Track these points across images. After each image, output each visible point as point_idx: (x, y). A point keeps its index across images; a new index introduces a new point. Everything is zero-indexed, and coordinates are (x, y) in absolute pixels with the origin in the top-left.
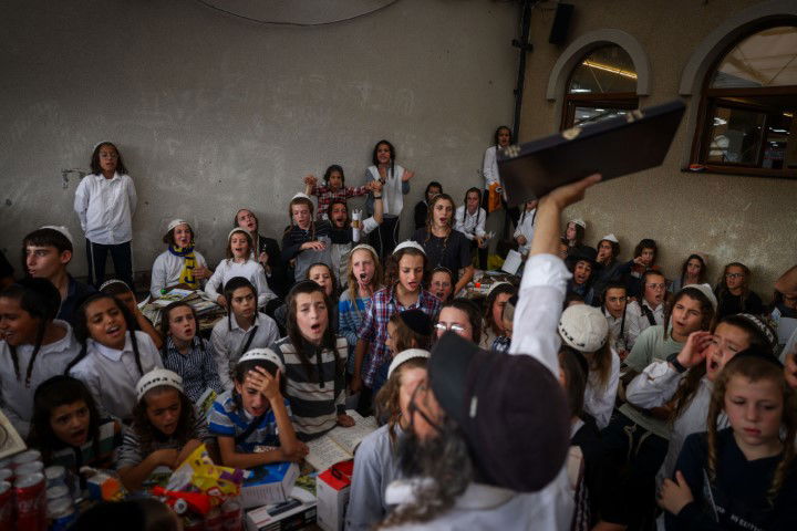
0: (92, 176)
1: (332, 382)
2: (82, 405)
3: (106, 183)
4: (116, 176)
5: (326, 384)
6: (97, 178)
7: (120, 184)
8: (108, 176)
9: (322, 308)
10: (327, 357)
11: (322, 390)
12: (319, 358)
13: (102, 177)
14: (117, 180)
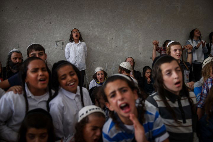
0: (70, 43)
1: (191, 120)
2: (45, 131)
3: (76, 45)
4: (79, 42)
5: (187, 121)
6: (72, 43)
7: (81, 46)
8: (77, 42)
9: (179, 71)
10: (185, 103)
11: (185, 125)
12: (180, 103)
13: (74, 43)
14: (80, 43)
